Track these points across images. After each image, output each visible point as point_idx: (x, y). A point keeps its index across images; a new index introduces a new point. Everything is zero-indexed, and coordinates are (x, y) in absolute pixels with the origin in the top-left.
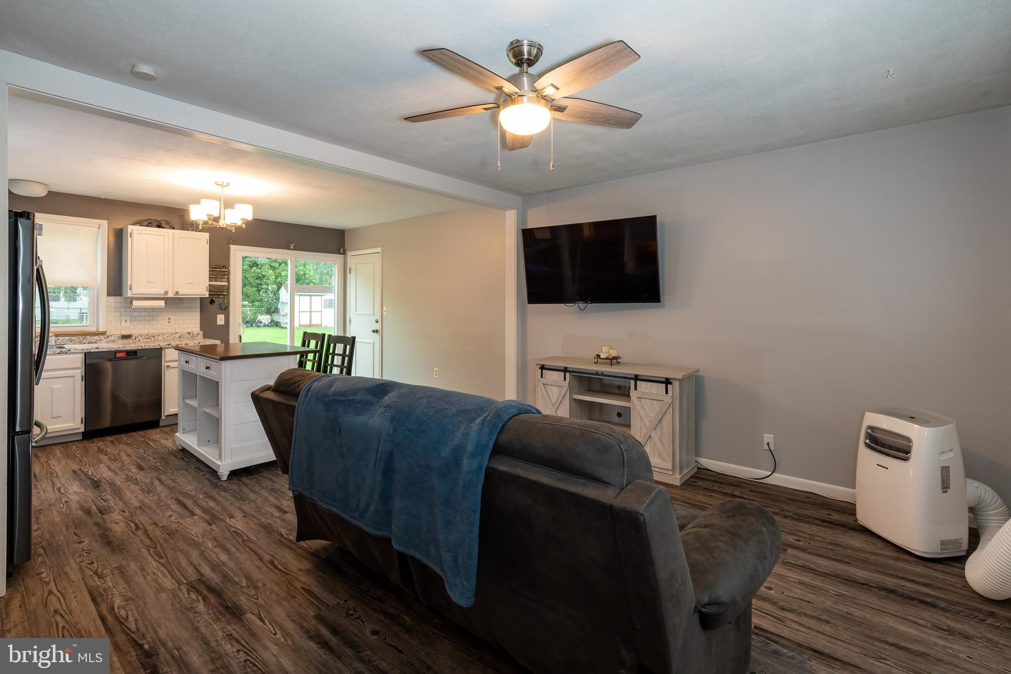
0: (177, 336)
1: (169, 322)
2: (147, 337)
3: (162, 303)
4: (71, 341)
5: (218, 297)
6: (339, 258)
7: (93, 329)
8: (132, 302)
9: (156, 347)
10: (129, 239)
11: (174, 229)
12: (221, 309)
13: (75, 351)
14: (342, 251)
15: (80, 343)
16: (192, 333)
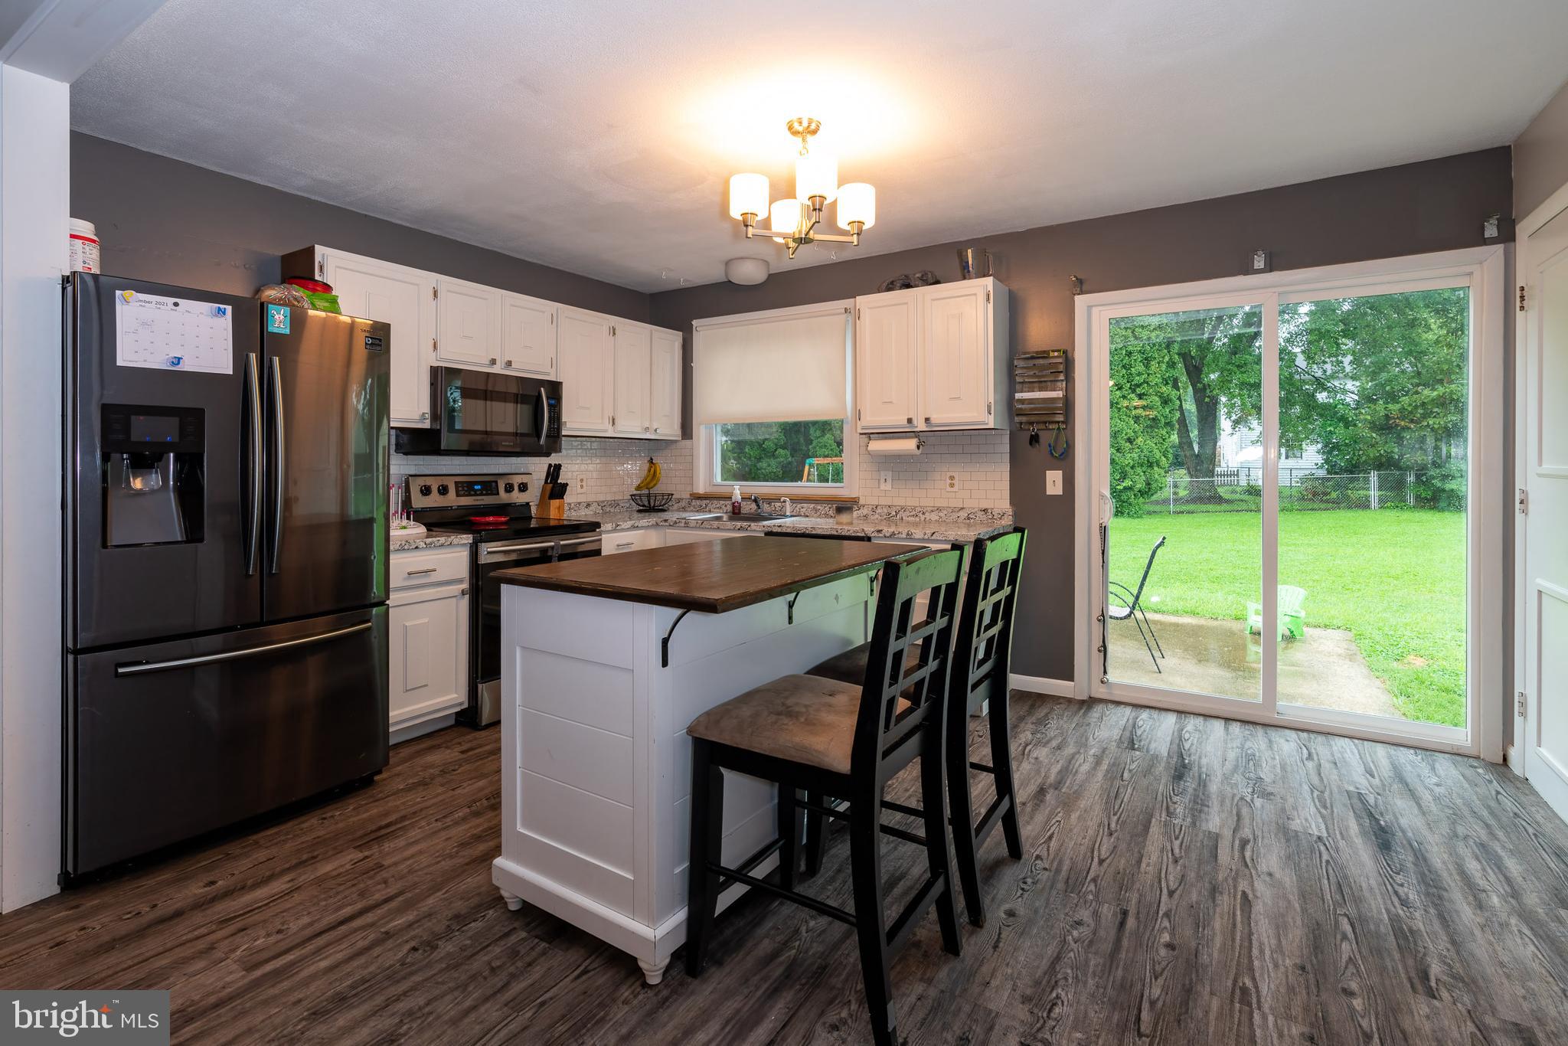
1: (952, 485)
4: (816, 511)
5: (1047, 429)
7: (846, 493)
8: (869, 442)
10: (858, 323)
12: (1054, 456)
14: (1491, 233)
16: (989, 511)
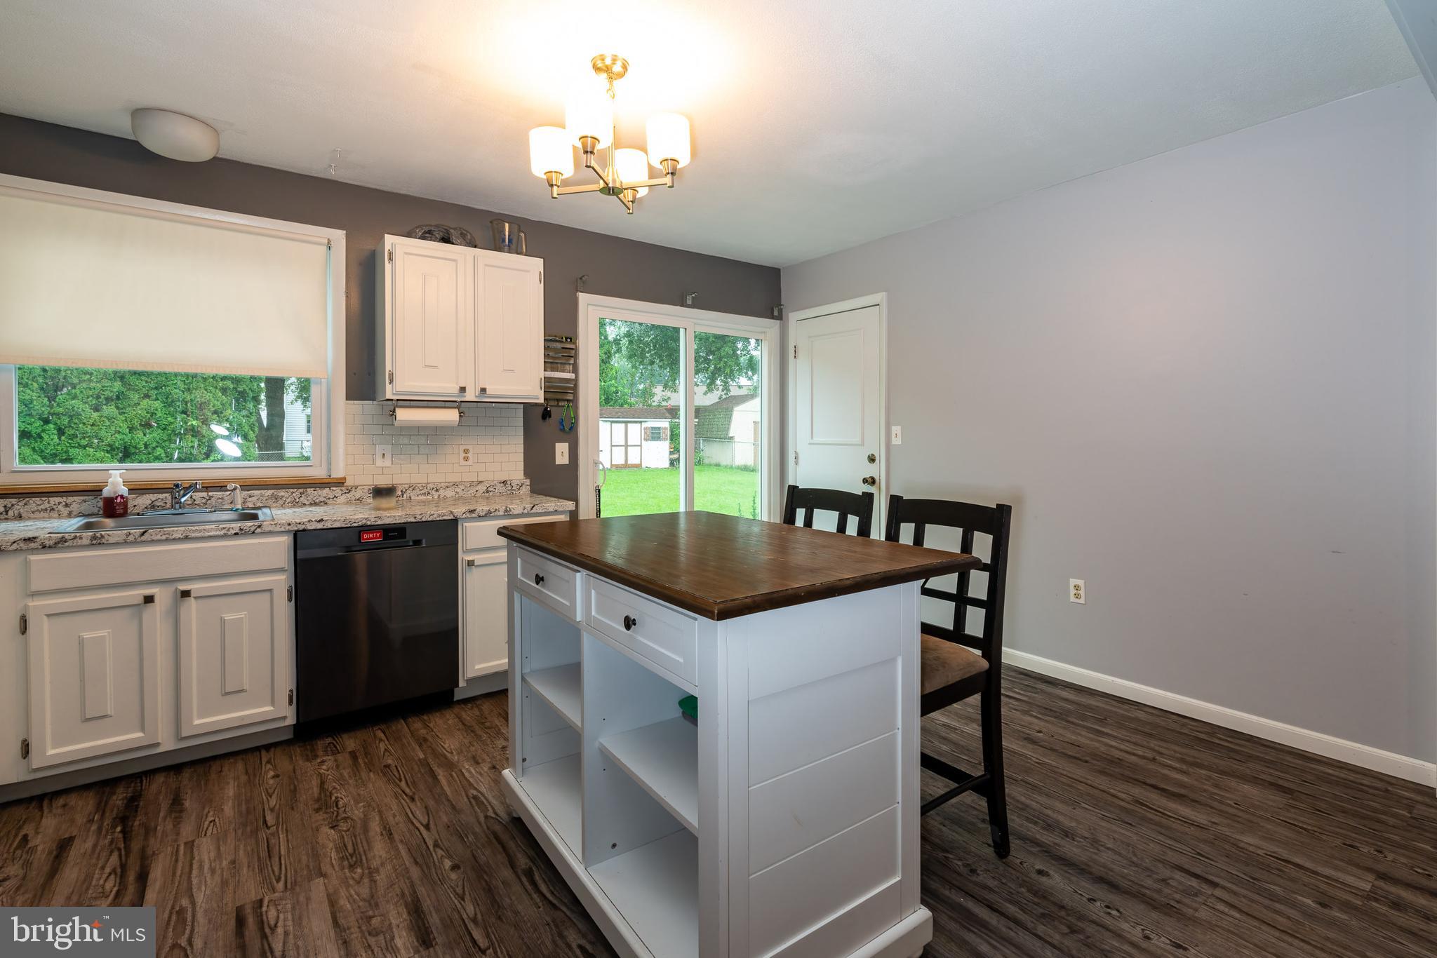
0: (482, 488)
1: (466, 459)
2: (425, 490)
3: (452, 416)
4: (276, 498)
5: (558, 406)
6: (771, 326)
7: (319, 473)
8: (394, 411)
9: (445, 518)
10: (388, 266)
11: (475, 247)
12: (563, 430)
13: (271, 528)
14: (776, 313)
15: (295, 504)
16: (509, 483)
